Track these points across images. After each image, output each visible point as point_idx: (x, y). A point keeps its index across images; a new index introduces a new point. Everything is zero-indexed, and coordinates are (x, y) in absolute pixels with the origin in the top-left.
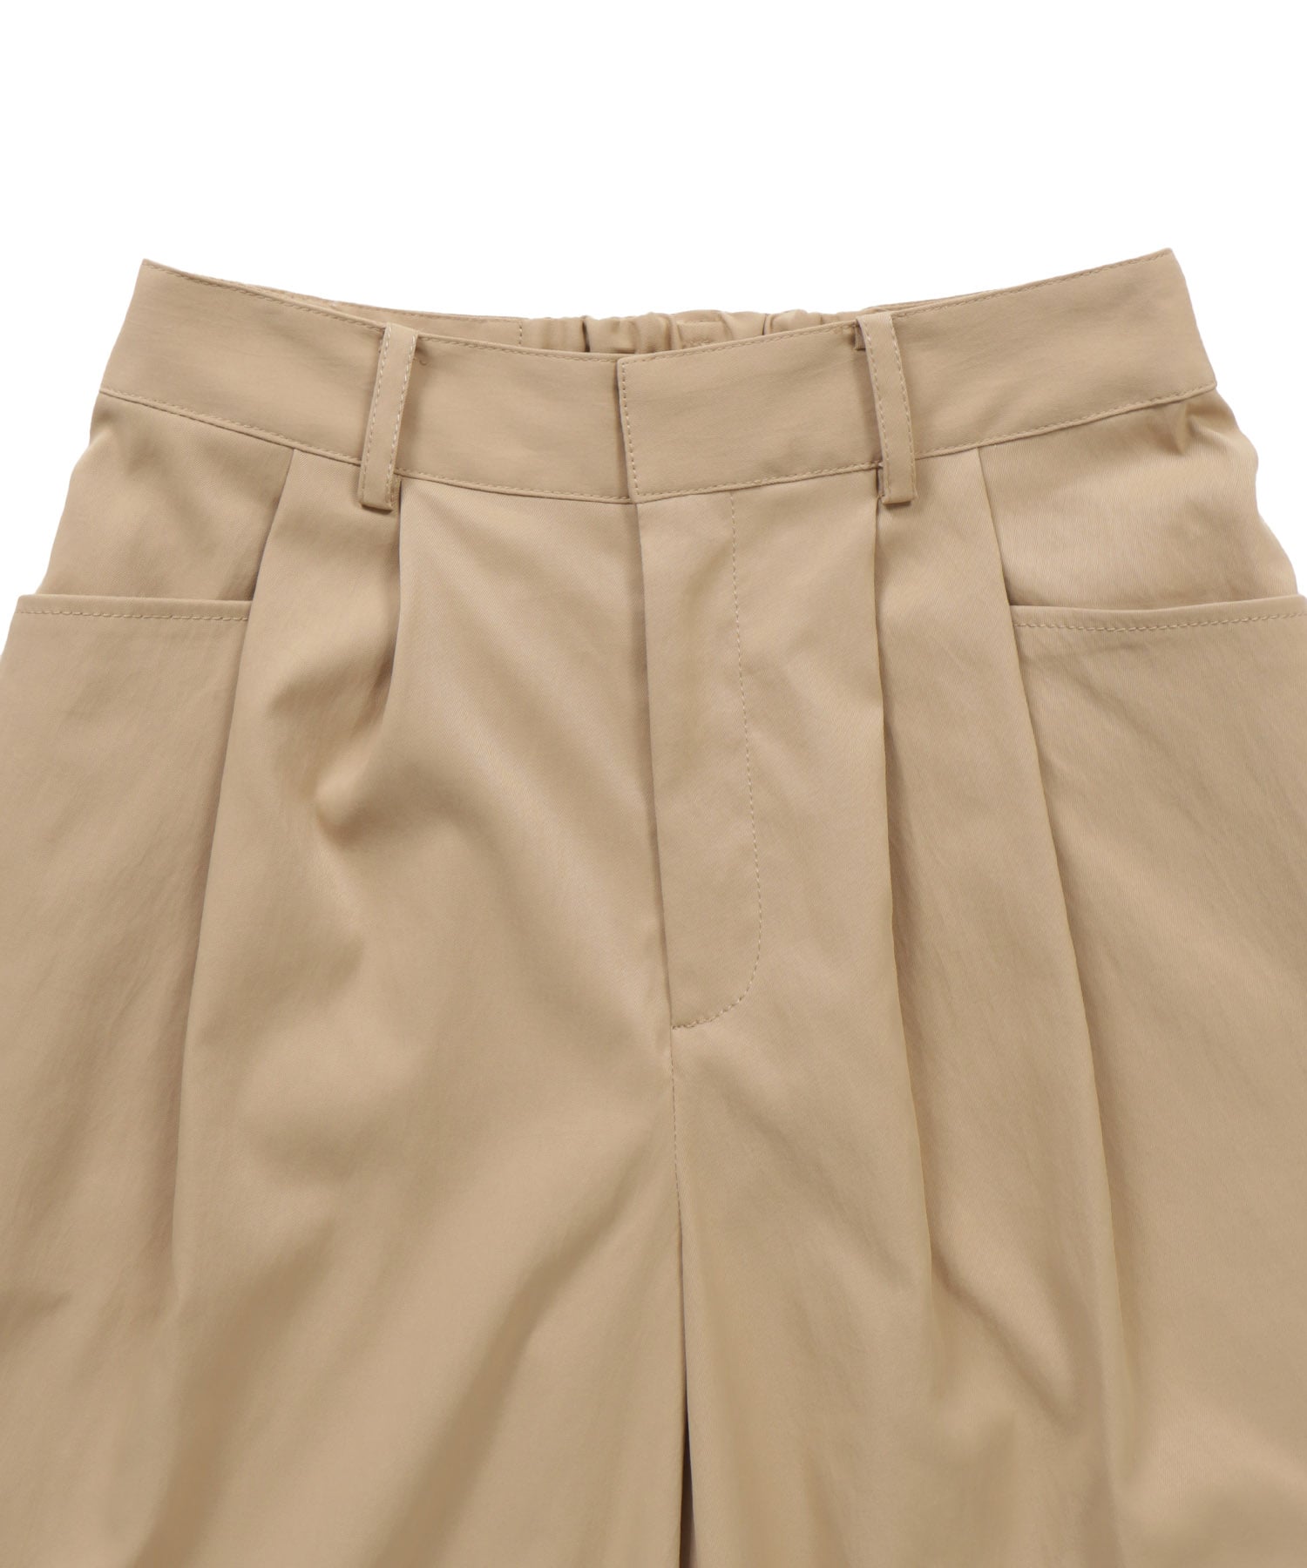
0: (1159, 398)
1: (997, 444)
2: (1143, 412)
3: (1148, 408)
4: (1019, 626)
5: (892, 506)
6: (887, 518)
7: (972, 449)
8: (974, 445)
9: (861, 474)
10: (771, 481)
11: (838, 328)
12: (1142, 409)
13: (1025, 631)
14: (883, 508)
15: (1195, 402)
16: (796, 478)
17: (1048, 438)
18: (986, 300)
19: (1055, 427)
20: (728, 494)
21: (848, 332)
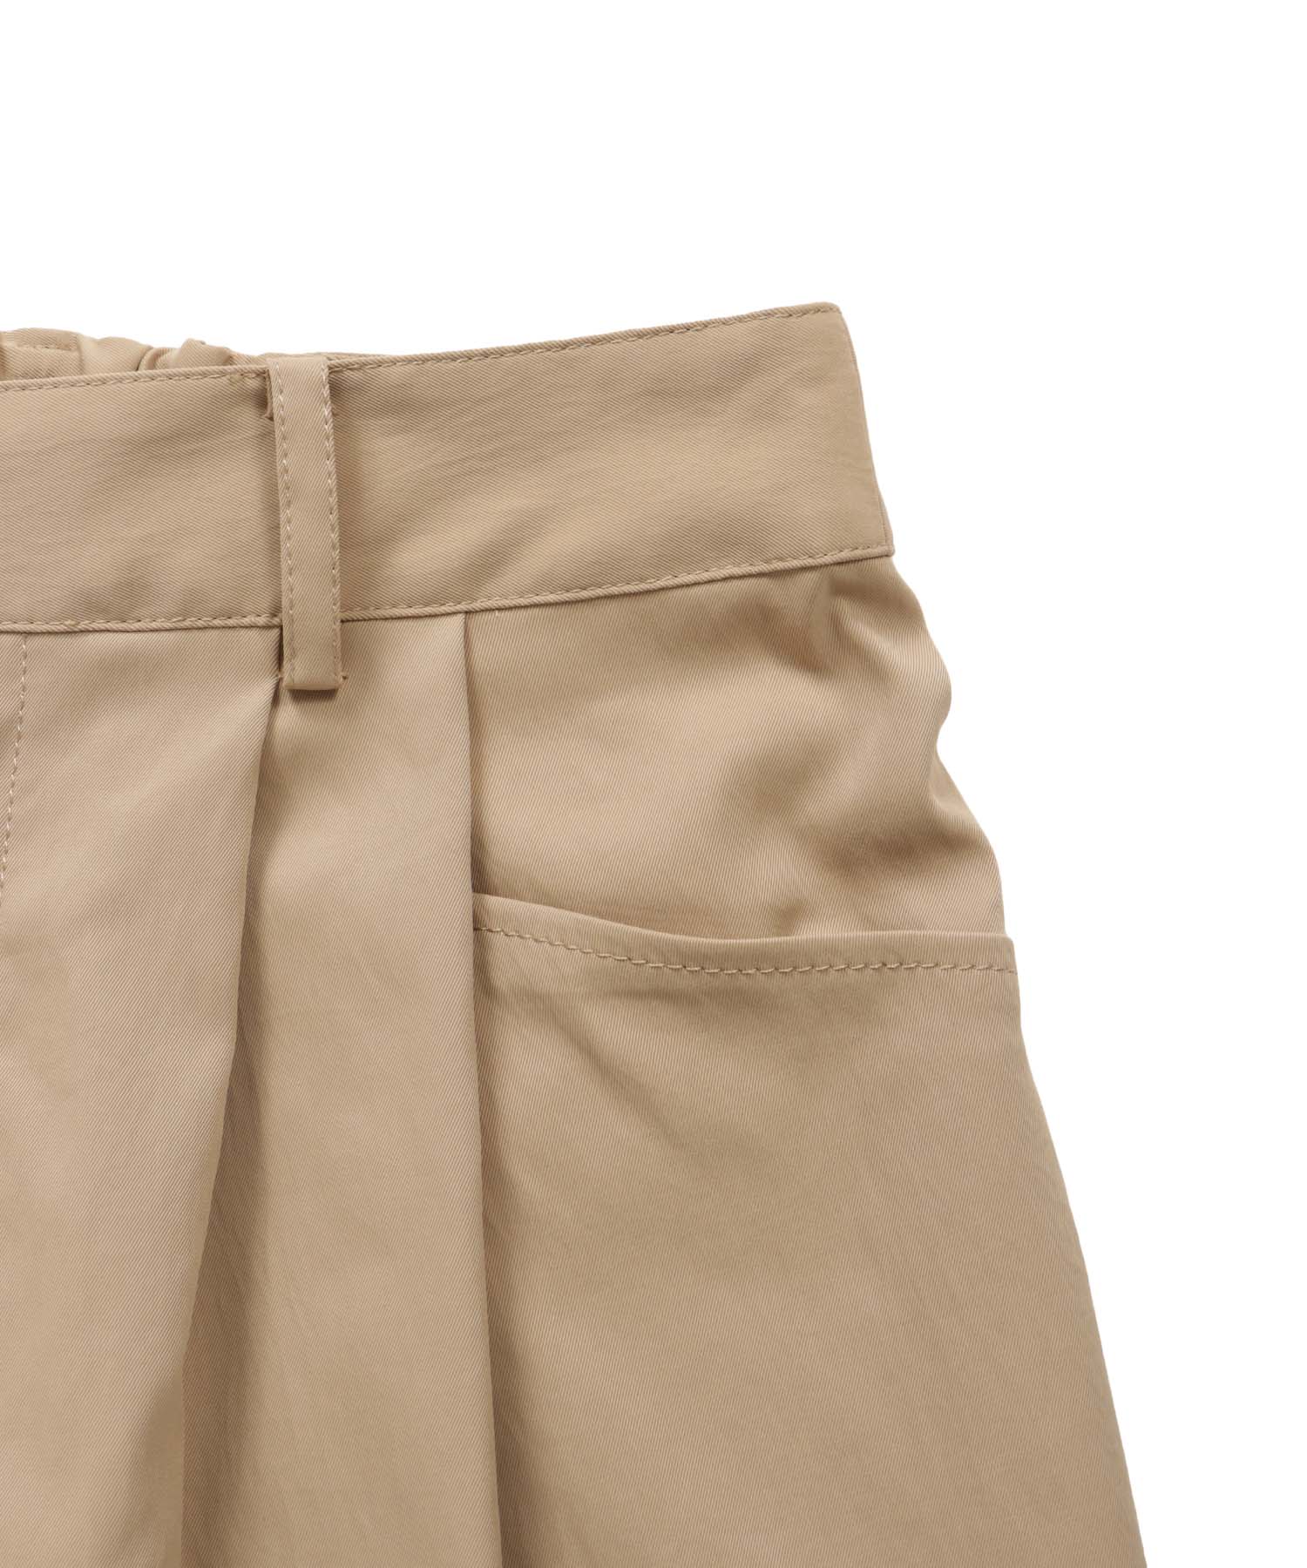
0: (781, 559)
1: (499, 609)
2: (753, 581)
3: (760, 575)
4: (490, 931)
5: (303, 695)
6: (290, 716)
7: (455, 613)
8: (459, 607)
9: (253, 633)
10: (95, 626)
11: (237, 376)
12: (751, 576)
13: (498, 941)
14: (285, 697)
15: (844, 573)
16: (137, 626)
17: (587, 610)
18: (503, 359)
19: (600, 592)
20: (19, 638)
21: (253, 384)
